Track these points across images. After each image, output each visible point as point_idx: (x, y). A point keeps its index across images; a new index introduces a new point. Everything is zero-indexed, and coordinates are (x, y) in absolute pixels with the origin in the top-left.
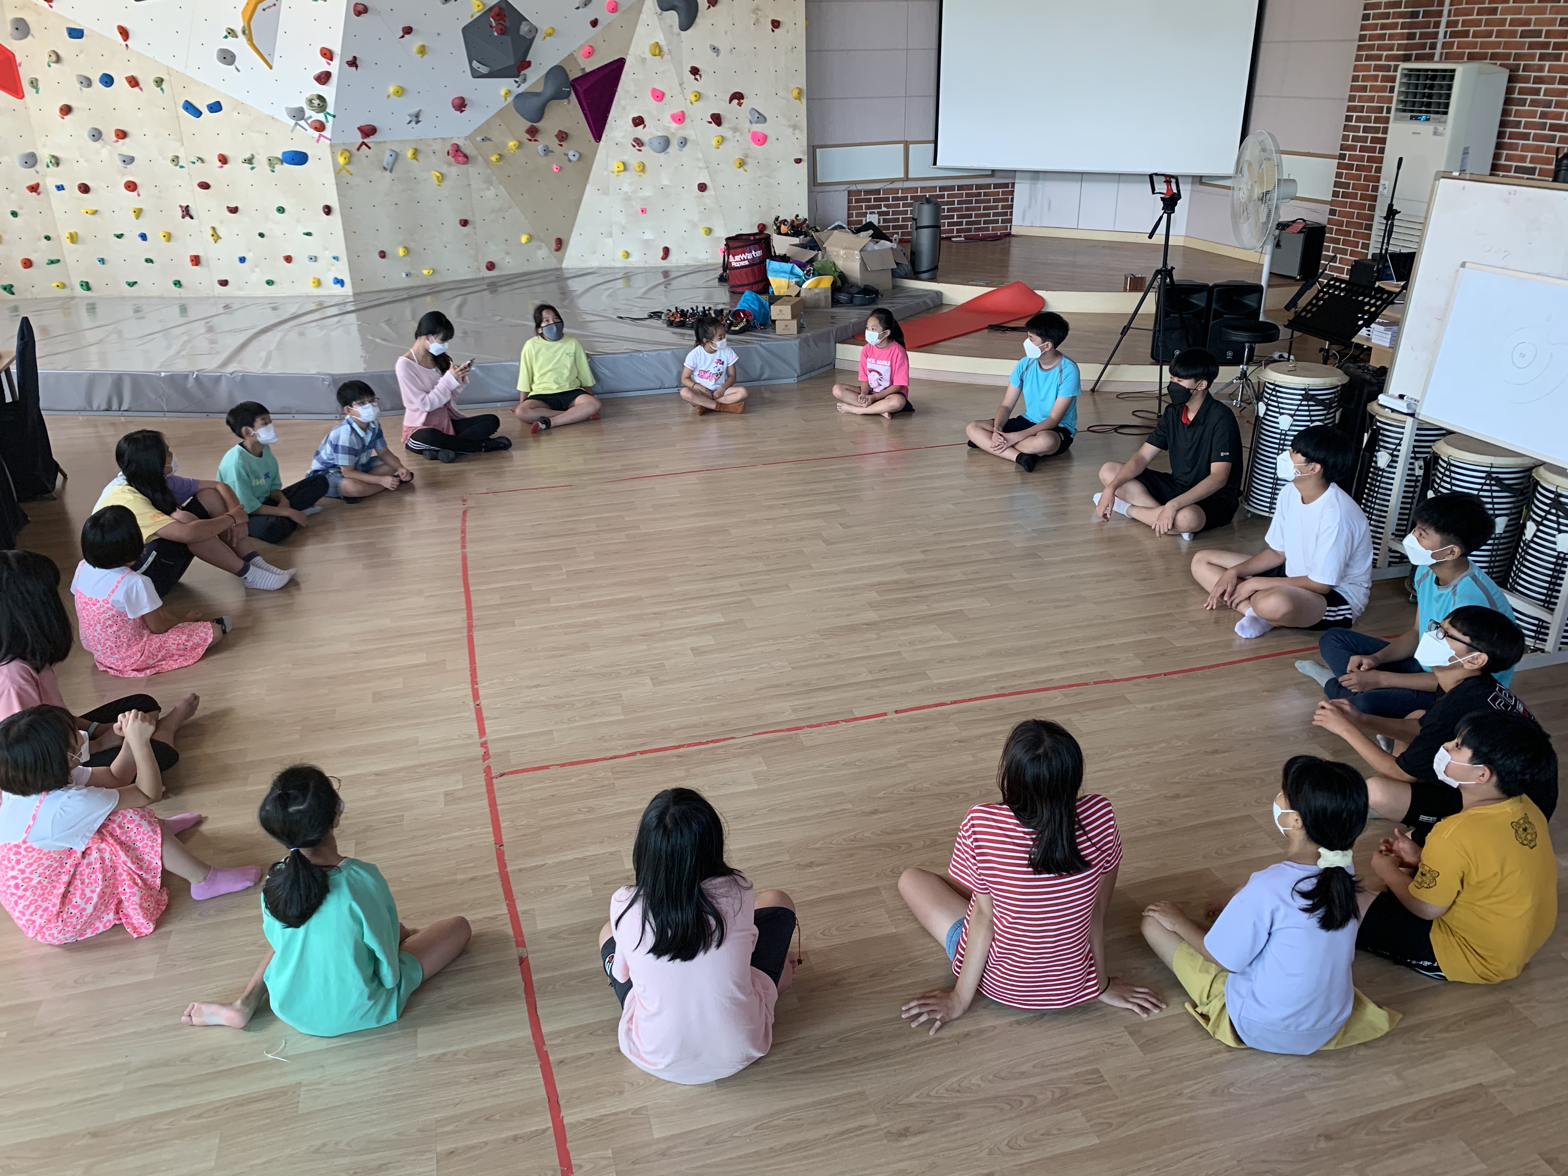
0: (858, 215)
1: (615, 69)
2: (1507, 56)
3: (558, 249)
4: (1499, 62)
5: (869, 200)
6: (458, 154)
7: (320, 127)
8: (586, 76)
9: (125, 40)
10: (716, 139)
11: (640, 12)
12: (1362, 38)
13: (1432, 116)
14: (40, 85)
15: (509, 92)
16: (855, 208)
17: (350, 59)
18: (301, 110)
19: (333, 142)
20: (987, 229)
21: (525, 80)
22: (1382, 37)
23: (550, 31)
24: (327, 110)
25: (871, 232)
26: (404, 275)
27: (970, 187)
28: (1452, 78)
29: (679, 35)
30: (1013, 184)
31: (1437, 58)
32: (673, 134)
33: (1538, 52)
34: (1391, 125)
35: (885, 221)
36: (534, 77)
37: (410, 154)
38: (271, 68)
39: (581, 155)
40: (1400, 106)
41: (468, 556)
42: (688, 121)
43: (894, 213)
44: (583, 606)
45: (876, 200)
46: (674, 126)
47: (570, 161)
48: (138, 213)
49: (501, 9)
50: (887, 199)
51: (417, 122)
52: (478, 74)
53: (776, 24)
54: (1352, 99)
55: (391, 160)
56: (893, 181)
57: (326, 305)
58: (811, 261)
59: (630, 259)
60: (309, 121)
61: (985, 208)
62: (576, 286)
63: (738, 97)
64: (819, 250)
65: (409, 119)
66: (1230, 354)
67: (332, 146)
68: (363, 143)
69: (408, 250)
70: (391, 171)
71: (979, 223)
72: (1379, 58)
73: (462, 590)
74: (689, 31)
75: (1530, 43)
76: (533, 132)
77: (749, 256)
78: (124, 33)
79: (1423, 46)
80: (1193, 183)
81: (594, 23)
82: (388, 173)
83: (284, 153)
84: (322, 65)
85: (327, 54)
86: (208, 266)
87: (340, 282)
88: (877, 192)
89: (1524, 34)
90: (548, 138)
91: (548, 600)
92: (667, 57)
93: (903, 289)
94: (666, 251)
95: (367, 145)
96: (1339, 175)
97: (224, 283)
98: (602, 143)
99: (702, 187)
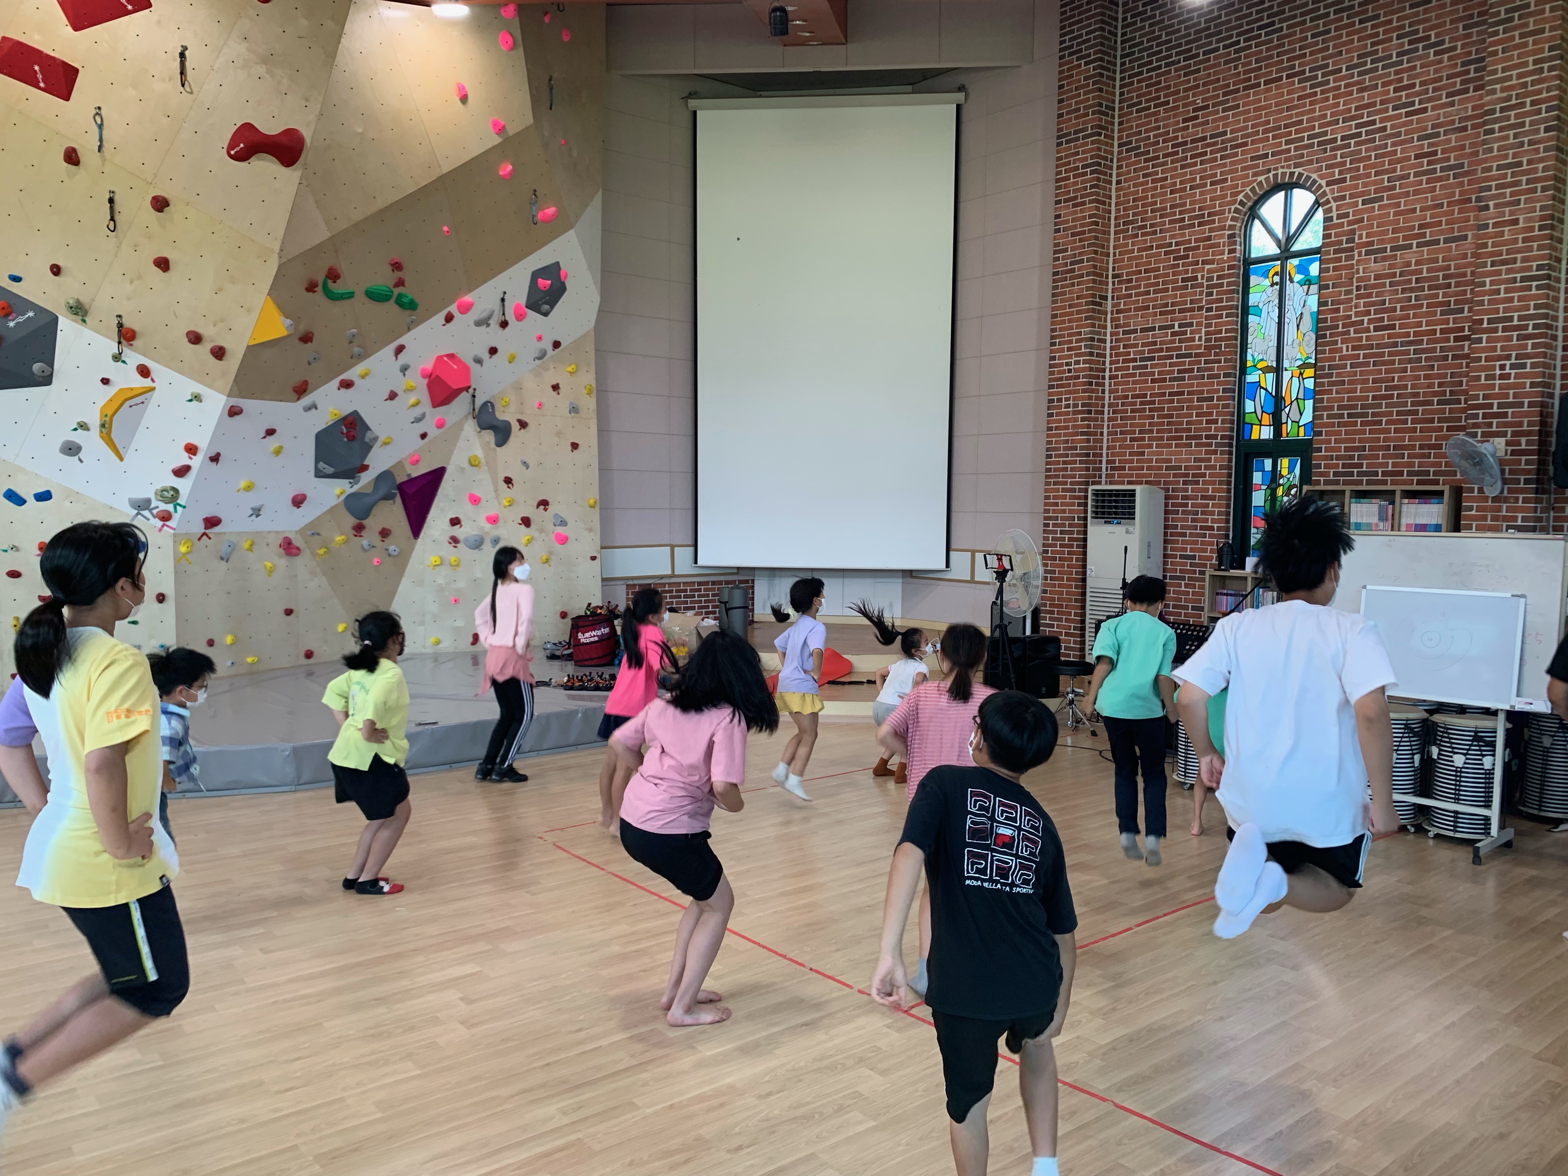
1: (436, 477)
2: (1159, 483)
4: (1157, 486)
6: (289, 547)
7: (165, 517)
8: (412, 481)
10: (526, 538)
11: (462, 430)
12: (1048, 470)
13: (1122, 521)
15: (342, 492)
17: (213, 454)
18: (149, 501)
19: (176, 531)
21: (358, 482)
22: (1066, 469)
23: (387, 440)
24: (178, 501)
26: (229, 663)
28: (1133, 495)
29: (494, 449)
30: (753, 581)
31: (1103, 482)
32: (487, 533)
33: (1181, 479)
34: (1090, 528)
36: (366, 478)
37: (246, 545)
38: (122, 459)
39: (400, 550)
40: (1095, 515)
46: (488, 526)
47: (389, 555)
49: (351, 419)
51: (258, 516)
52: (322, 474)
53: (575, 446)
54: (1046, 511)
55: (229, 549)
56: (662, 577)
59: (441, 646)
60: (155, 512)
63: (544, 503)
65: (251, 512)
67: (175, 535)
68: (204, 534)
69: (236, 638)
70: (227, 561)
72: (1065, 483)
74: (504, 447)
75: (1174, 474)
76: (359, 529)
77: (599, 633)
80: (903, 577)
81: (423, 436)
82: (224, 563)
84: (184, 459)
85: (191, 450)
89: (1168, 468)
90: (370, 536)
92: (484, 468)
95: (207, 536)
96: (1045, 565)
98: (420, 540)
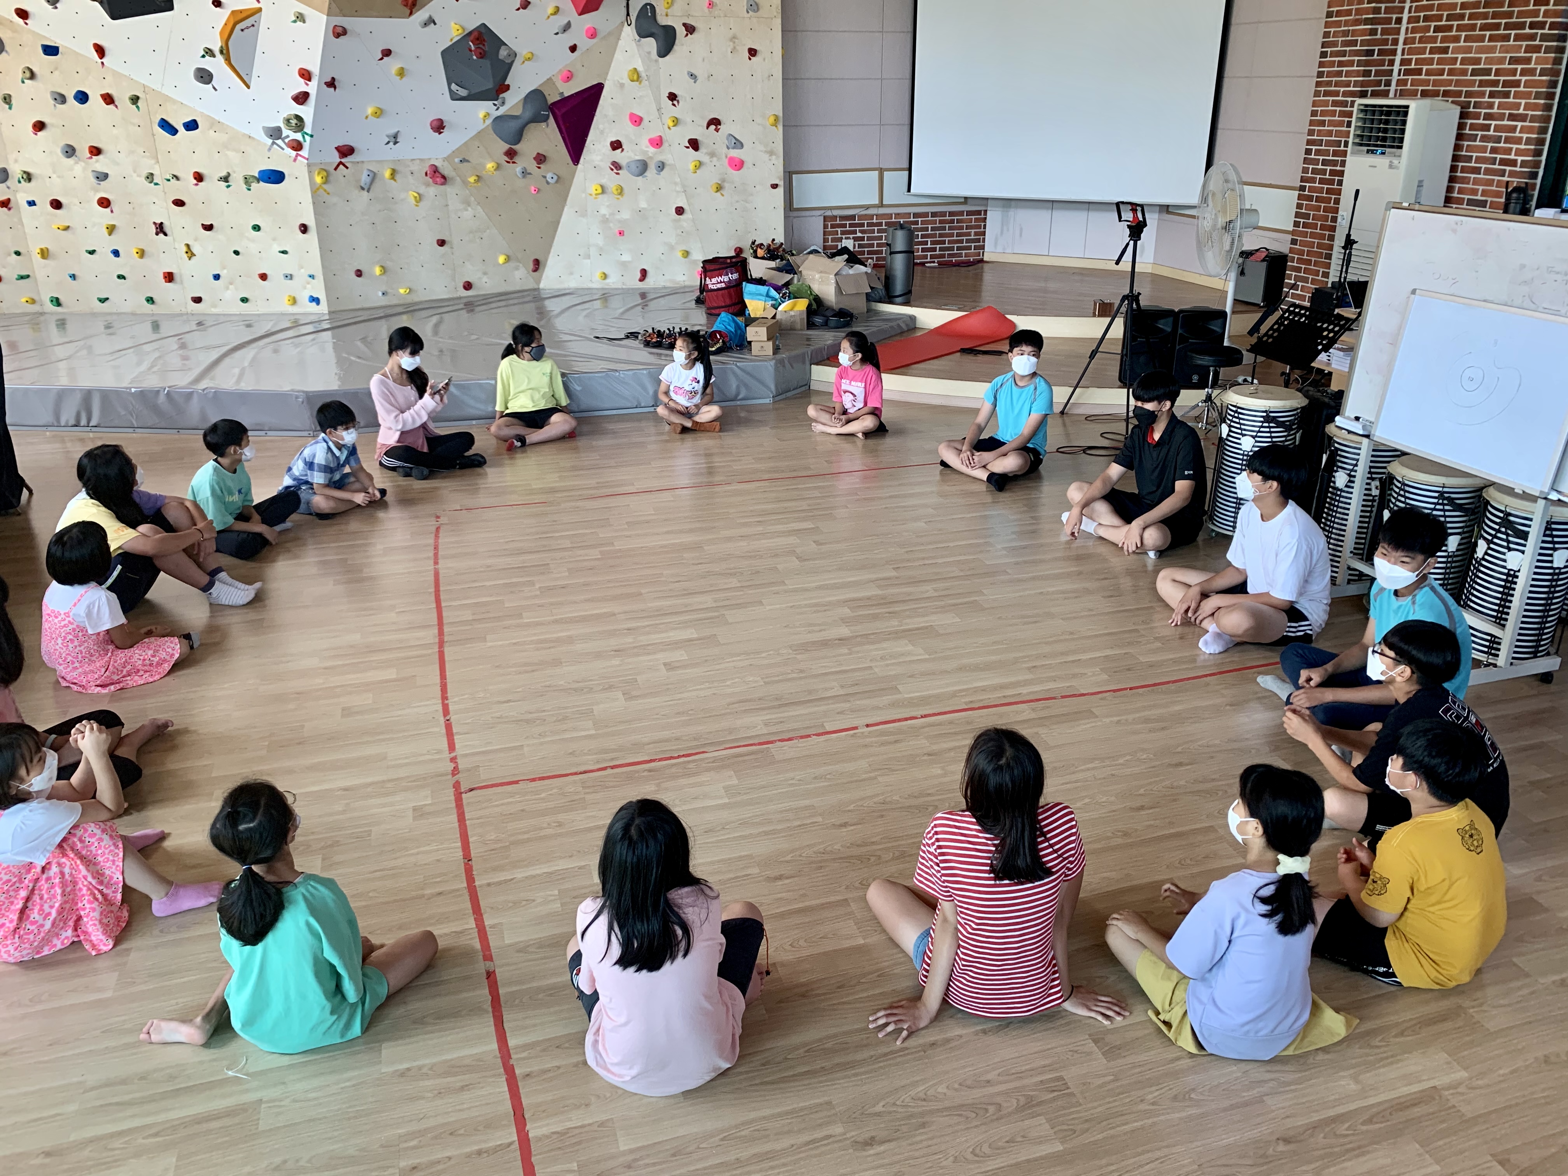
0: (833, 240)
1: (594, 94)
2: (1458, 94)
3: (536, 270)
4: (1450, 99)
5: (844, 226)
6: (436, 175)
7: (297, 146)
8: (565, 101)
9: (101, 58)
10: (694, 163)
11: (619, 39)
12: (1320, 74)
13: (1388, 150)
14: (14, 102)
15: (487, 115)
16: (831, 233)
17: (329, 80)
18: (279, 130)
19: (311, 161)
20: (960, 255)
21: (503, 103)
22: (1339, 74)
23: (529, 55)
24: (305, 130)
25: (846, 256)
26: (380, 294)
27: (943, 214)
28: (1406, 114)
29: (656, 61)
30: (986, 211)
31: (1391, 94)
32: (651, 158)
33: (1488, 89)
34: (1349, 159)
35: (860, 246)
36: (513, 100)
37: (387, 174)
38: (248, 87)
39: (559, 177)
40: (1357, 141)
41: (441, 572)
42: (665, 145)
43: (869, 239)
44: (556, 622)
45: (851, 225)
46: (652, 150)
47: (548, 183)
48: (111, 229)
49: (480, 33)
50: (862, 225)
51: (396, 143)
52: (457, 97)
53: (753, 52)
54: (1311, 133)
55: (369, 179)
56: (867, 207)
57: (302, 322)
58: (787, 284)
59: (607, 281)
60: (287, 141)
61: (958, 235)
62: (552, 306)
63: (715, 122)
64: (795, 273)
65: (387, 140)
66: (1195, 378)
67: (309, 165)
68: (341, 163)
69: (384, 269)
70: (368, 191)
71: (952, 249)
72: (1337, 94)
73: (434, 605)
74: (668, 57)
75: (1481, 81)
76: (511, 154)
77: (726, 279)
78: (100, 51)
79: (1379, 83)
80: (1160, 212)
81: (573, 49)
82: (365, 193)
83: (260, 172)
84: (301, 86)
85: (306, 75)
86: (182, 283)
87: (316, 300)
88: (853, 217)
89: (1474, 73)
90: (526, 160)
91: (520, 616)
92: (645, 83)
93: (877, 313)
94: (644, 273)
95: (344, 165)
96: (1299, 206)
97: (197, 300)
98: (580, 166)
99: (680, 211)
